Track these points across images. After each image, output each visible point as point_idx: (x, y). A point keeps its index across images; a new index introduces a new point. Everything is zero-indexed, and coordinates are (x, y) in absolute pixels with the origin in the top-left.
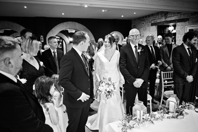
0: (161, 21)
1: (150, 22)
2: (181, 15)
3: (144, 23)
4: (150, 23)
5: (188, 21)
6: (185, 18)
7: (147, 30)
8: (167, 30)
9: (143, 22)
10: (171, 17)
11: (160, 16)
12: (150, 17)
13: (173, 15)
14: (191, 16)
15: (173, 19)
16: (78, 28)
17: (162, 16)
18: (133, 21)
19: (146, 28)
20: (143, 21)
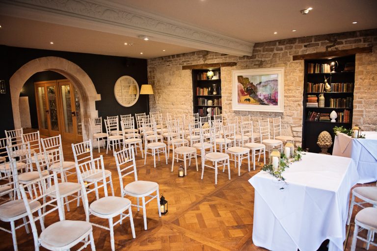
0: (199, 64)
1: (180, 64)
2: (226, 57)
3: (171, 64)
4: (181, 66)
5: (236, 65)
6: (232, 62)
7: (175, 75)
8: (205, 76)
9: (168, 64)
10: (213, 59)
11: (196, 57)
12: (180, 57)
13: (215, 57)
14: (239, 60)
15: (215, 62)
16: (66, 68)
17: (200, 57)
18: (149, 61)
19: (173, 72)
20: (168, 62)
